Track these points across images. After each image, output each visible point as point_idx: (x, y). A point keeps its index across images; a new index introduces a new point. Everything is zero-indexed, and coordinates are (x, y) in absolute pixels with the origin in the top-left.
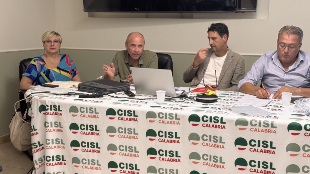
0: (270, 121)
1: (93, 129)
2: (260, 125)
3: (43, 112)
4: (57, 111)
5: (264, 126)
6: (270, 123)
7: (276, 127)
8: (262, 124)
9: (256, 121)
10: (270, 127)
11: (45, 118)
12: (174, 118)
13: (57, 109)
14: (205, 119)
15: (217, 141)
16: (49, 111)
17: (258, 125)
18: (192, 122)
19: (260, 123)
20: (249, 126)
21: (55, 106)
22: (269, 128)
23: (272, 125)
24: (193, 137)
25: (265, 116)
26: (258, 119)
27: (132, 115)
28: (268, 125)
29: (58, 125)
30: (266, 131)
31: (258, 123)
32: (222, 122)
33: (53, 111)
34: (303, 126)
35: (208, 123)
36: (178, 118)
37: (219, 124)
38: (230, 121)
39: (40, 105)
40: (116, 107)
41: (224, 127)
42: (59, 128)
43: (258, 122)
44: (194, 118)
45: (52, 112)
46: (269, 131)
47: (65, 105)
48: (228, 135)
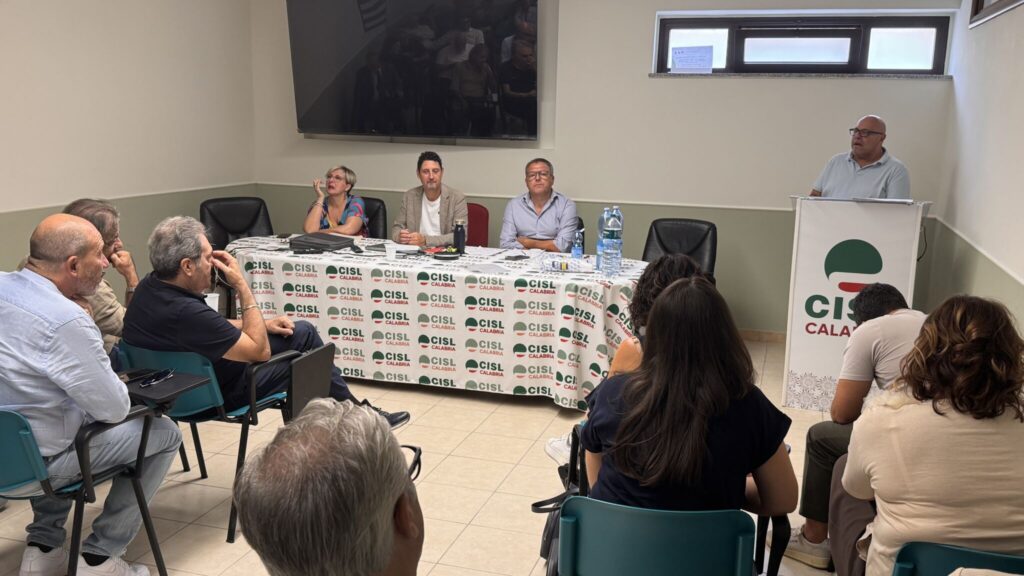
0: (499, 277)
1: (311, 291)
3: (249, 271)
4: (268, 270)
5: (492, 283)
6: (498, 281)
7: (504, 284)
8: (491, 281)
9: (485, 278)
10: (497, 284)
11: (252, 278)
12: (402, 276)
13: (267, 267)
14: (434, 277)
15: (447, 301)
16: (257, 269)
17: (487, 282)
18: (420, 281)
19: (489, 280)
20: (478, 284)
21: (264, 263)
23: (500, 282)
24: (422, 297)
26: (486, 276)
27: (355, 273)
29: (268, 286)
30: (495, 289)
32: (451, 280)
33: (262, 269)
34: (528, 282)
35: (438, 281)
36: (406, 276)
37: (449, 282)
38: (460, 279)
39: (246, 262)
40: (337, 265)
41: (454, 286)
42: (269, 289)
43: (487, 279)
44: (423, 276)
45: (261, 271)
46: (498, 289)
47: (277, 262)
48: (459, 293)
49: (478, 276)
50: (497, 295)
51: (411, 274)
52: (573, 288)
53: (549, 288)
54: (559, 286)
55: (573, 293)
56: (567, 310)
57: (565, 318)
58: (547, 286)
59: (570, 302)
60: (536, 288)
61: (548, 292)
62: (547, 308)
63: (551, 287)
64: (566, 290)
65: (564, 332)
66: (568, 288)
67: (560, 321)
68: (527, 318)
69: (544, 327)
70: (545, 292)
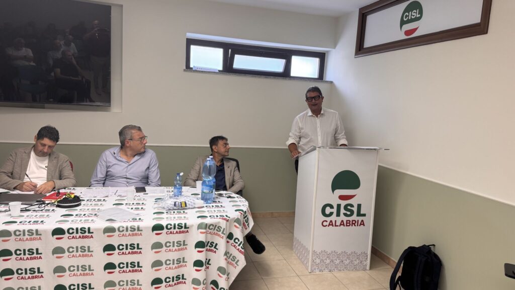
0: (136, 224)
2: (127, 230)
5: (131, 231)
6: (136, 228)
7: (142, 230)
8: (129, 229)
9: (123, 227)
12: (35, 234)
14: (71, 231)
15: (85, 251)
17: (125, 230)
18: (56, 236)
19: (127, 228)
20: (117, 233)
22: (136, 232)
23: (138, 229)
24: (58, 251)
25: (131, 220)
26: (125, 225)
28: (135, 230)
30: (133, 235)
31: (125, 229)
32: (89, 232)
34: (165, 226)
35: (75, 235)
36: (39, 233)
37: (87, 234)
38: (98, 230)
41: (92, 237)
43: (125, 227)
44: (58, 232)
46: (136, 235)
48: (97, 244)
49: (115, 225)
50: (135, 240)
51: (45, 231)
52: (204, 226)
53: (183, 228)
54: (192, 226)
55: (204, 231)
56: (200, 245)
57: (199, 252)
58: (182, 227)
59: (202, 238)
60: (172, 230)
61: (183, 232)
62: (182, 245)
63: (185, 227)
64: (198, 229)
65: (198, 263)
66: (200, 226)
67: (194, 255)
68: (163, 256)
69: (179, 261)
70: (180, 232)
